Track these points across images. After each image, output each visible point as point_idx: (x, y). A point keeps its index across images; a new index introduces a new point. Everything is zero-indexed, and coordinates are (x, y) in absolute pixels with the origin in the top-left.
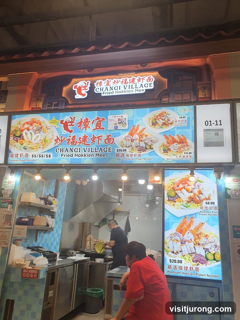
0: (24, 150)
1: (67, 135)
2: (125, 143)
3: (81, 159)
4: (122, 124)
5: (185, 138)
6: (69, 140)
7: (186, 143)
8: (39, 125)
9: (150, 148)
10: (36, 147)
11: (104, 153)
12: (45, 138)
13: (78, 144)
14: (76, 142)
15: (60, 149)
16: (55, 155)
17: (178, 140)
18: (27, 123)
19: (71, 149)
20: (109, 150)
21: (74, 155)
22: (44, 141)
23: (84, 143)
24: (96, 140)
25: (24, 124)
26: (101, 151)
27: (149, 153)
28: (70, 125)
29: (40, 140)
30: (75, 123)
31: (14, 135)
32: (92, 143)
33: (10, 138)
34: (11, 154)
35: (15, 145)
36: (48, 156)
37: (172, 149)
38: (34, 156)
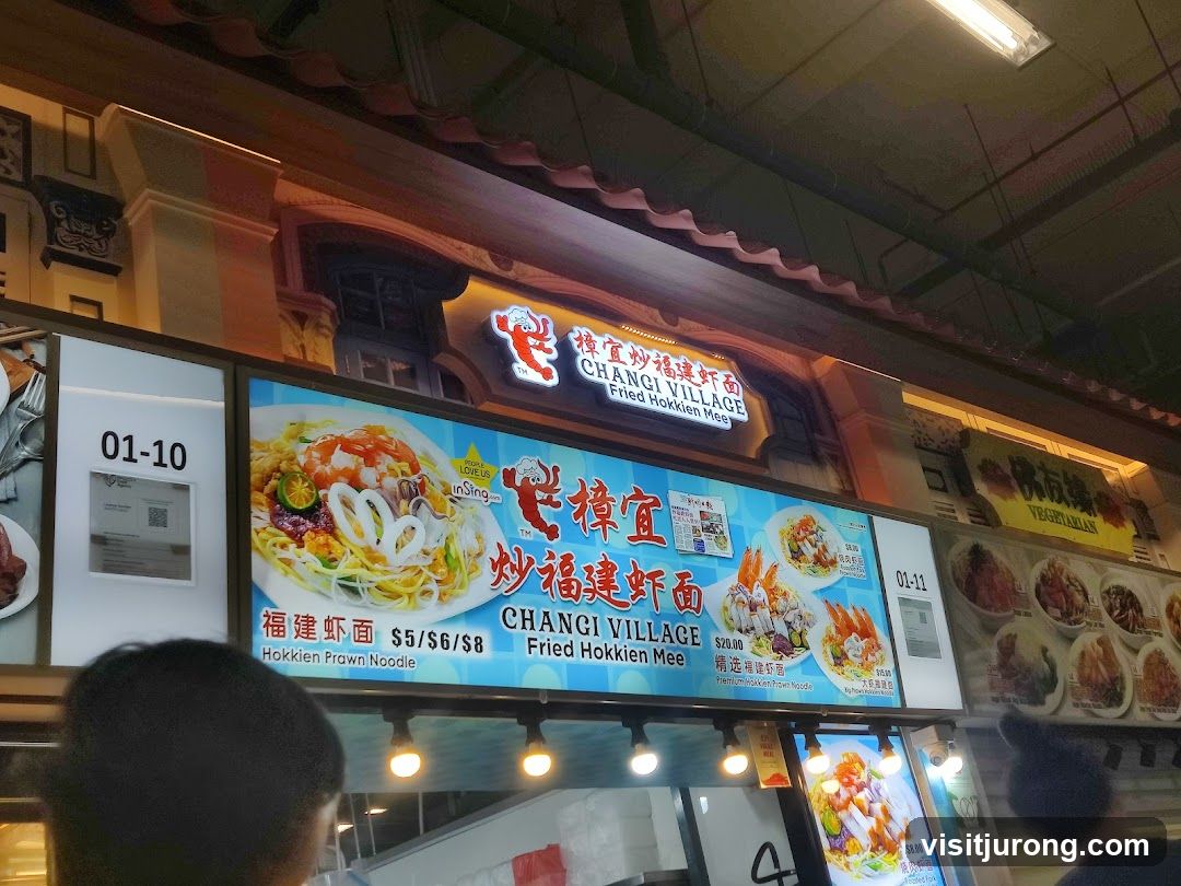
0: (344, 597)
1: (537, 546)
2: (733, 611)
3: (604, 668)
4: (713, 536)
5: (869, 619)
6: (549, 569)
7: (875, 637)
8: (407, 469)
9: (802, 646)
10: (410, 590)
11: (678, 648)
12: (447, 547)
13: (585, 597)
14: (579, 585)
15: (519, 613)
16: (502, 643)
17: (858, 626)
18: (347, 446)
19: (561, 615)
20: (693, 636)
21: (577, 649)
22: (441, 560)
23: (605, 593)
24: (647, 587)
25: (327, 449)
26: (668, 639)
27: (802, 663)
28: (541, 502)
29: (426, 553)
30: (562, 496)
31: (274, 497)
32: (633, 597)
33: (255, 511)
34: (267, 615)
35: (288, 562)
36: (472, 643)
37: (850, 655)
38: (402, 636)
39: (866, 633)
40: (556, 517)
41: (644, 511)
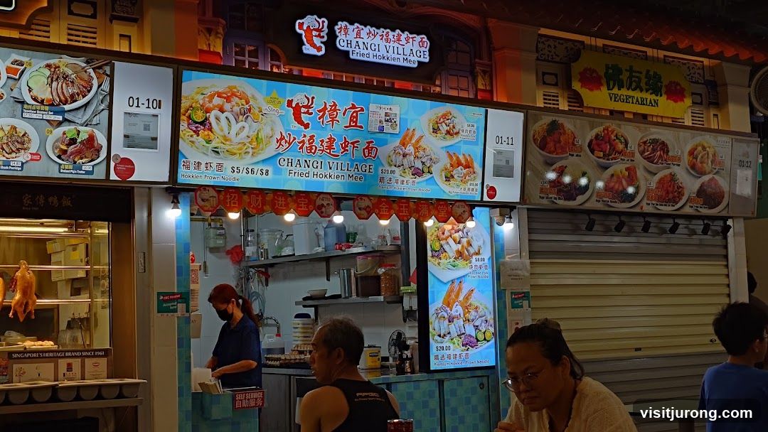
0: (214, 155)
1: (299, 132)
2: (393, 158)
3: (323, 182)
4: (390, 124)
5: (472, 160)
6: (303, 142)
7: (473, 168)
8: (244, 103)
9: (429, 172)
10: (240, 151)
11: (361, 174)
12: (258, 134)
13: (318, 153)
14: (316, 148)
15: (286, 160)
16: (278, 172)
17: (464, 164)
18: (219, 95)
19: (306, 161)
20: (370, 169)
21: (312, 174)
22: (255, 140)
23: (328, 151)
24: (350, 148)
25: (212, 97)
26: (356, 170)
27: (426, 180)
28: (304, 113)
29: (248, 137)
30: (314, 110)
31: (189, 117)
32: (342, 153)
33: (182, 123)
34: (184, 162)
35: (193, 142)
36: (264, 172)
37: (455, 177)
38: (235, 169)
39: (468, 166)
40: (310, 119)
41: (355, 114)
